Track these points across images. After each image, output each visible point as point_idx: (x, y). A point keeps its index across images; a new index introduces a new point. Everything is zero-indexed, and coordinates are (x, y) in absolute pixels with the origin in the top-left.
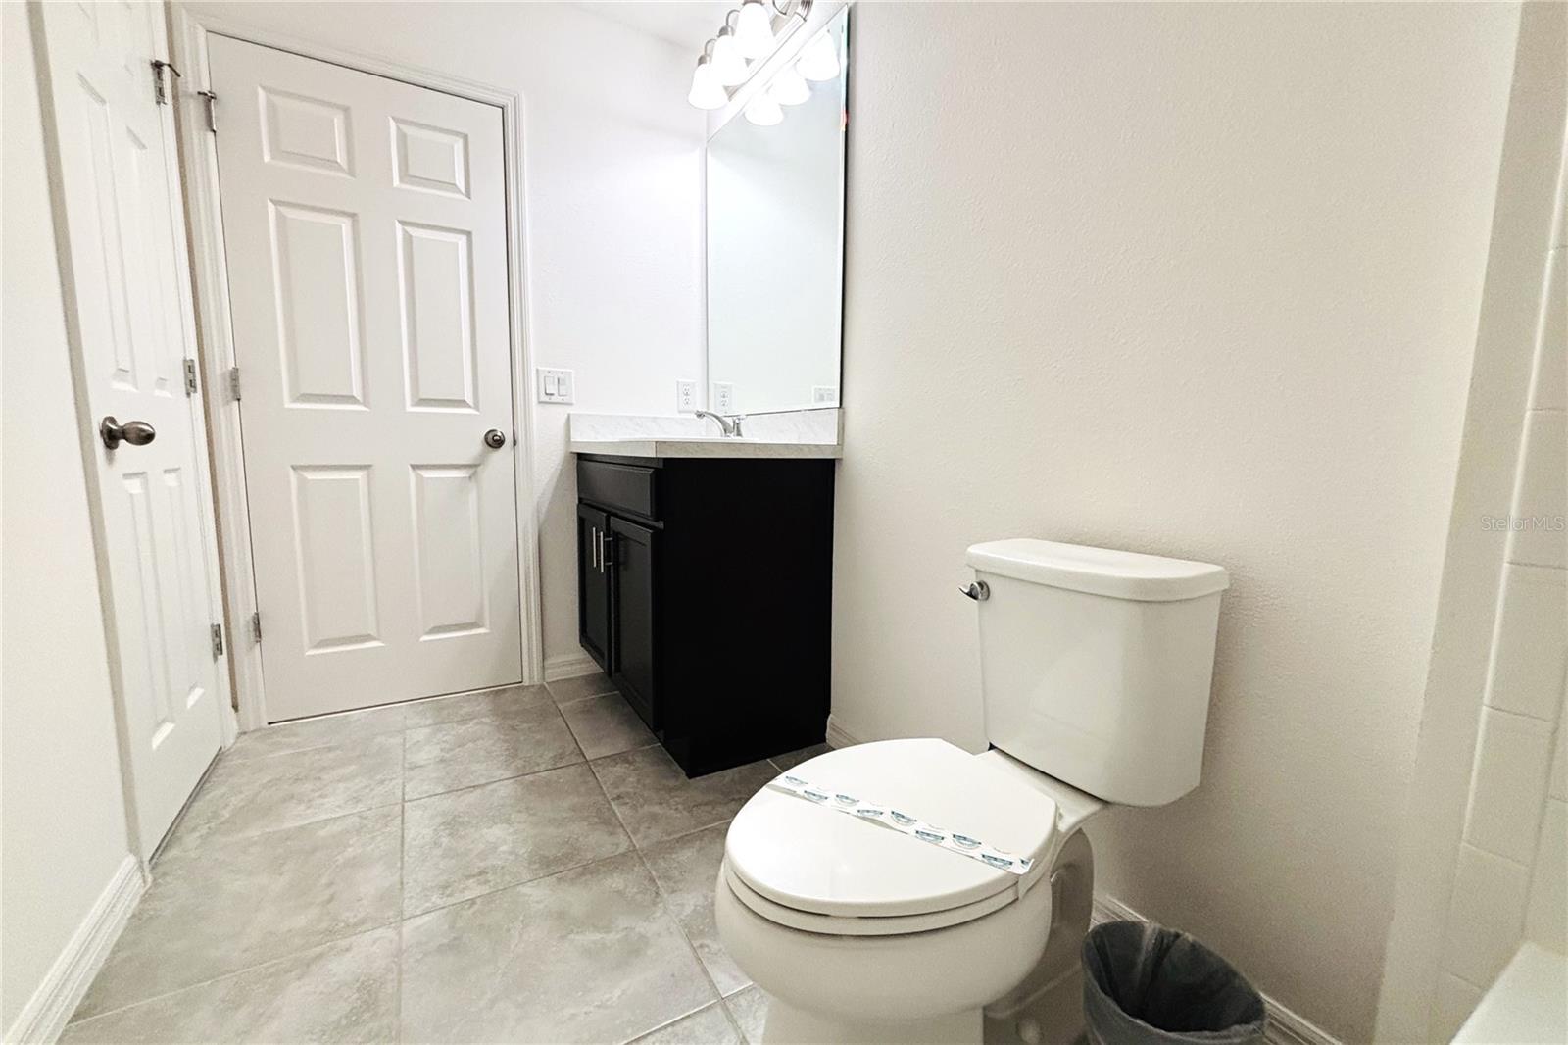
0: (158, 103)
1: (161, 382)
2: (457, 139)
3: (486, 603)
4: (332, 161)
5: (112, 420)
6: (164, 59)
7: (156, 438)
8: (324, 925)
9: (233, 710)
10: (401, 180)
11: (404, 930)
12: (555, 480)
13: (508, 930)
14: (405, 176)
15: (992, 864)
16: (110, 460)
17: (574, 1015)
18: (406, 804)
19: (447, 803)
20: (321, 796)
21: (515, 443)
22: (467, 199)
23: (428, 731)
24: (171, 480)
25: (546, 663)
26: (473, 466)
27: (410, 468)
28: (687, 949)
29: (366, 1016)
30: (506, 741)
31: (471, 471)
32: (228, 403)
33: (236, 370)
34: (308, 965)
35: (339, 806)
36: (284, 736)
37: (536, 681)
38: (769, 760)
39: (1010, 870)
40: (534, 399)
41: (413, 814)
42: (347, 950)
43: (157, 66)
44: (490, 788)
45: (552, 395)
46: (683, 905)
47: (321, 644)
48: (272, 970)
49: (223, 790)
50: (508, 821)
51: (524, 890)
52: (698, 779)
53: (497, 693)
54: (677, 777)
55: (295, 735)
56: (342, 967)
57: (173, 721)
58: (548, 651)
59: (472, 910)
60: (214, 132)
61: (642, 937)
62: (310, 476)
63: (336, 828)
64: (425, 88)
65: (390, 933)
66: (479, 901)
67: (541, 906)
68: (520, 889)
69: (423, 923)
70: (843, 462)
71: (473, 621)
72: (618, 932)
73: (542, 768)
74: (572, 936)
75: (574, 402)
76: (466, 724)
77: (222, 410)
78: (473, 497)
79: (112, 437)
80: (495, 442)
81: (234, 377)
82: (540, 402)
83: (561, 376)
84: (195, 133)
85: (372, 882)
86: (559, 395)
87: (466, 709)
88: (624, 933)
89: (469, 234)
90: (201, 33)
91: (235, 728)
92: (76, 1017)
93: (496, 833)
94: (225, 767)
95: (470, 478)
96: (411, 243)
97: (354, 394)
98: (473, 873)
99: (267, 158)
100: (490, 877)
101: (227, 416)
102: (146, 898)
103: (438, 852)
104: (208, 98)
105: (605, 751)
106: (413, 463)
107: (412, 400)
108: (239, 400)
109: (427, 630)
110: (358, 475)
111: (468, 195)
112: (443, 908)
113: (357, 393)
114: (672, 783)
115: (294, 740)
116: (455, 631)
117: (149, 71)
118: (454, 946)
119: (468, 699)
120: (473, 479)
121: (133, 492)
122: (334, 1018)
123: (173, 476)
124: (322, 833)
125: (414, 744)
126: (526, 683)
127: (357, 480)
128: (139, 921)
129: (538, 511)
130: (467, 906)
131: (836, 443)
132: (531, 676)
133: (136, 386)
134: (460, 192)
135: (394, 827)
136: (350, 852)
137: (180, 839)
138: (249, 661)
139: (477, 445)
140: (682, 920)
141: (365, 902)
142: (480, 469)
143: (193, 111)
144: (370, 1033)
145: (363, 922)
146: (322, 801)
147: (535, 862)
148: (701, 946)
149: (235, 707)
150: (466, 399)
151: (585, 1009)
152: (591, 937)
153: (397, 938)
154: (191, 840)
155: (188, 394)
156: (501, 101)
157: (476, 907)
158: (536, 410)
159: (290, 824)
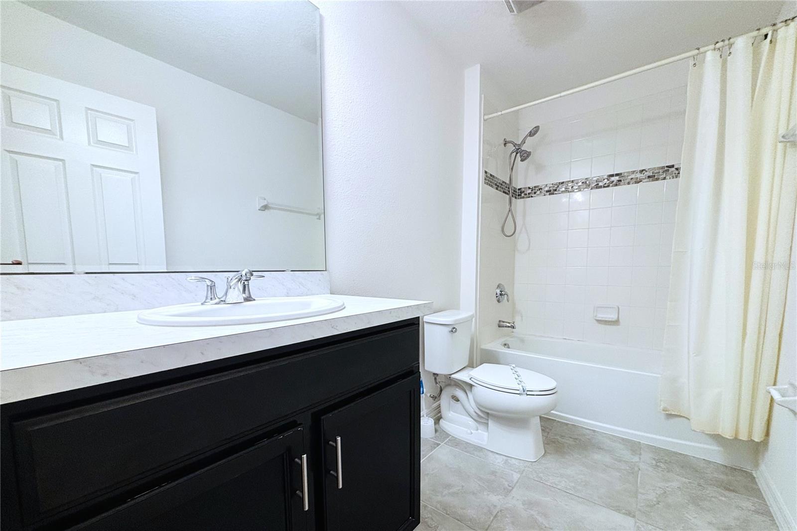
28: (514, 490)
46: (499, 500)
61: (523, 505)
72: (530, 512)
74: (547, 526)
88: (528, 510)
140: (505, 497)
148: (510, 486)
152: (540, 519)
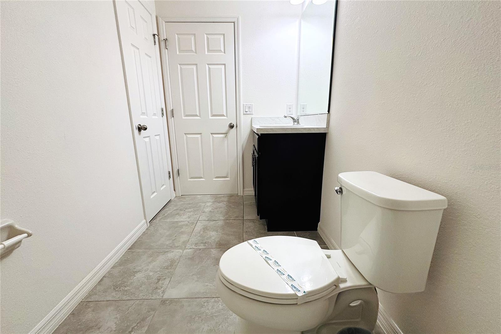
0: (155, 45)
1: (155, 114)
2: (221, 36)
3: (229, 172)
4: (191, 50)
5: (140, 125)
6: (156, 33)
7: (147, 129)
8: (171, 245)
9: (174, 191)
10: (208, 52)
11: (184, 252)
12: (247, 138)
13: (204, 259)
14: (209, 50)
15: (292, 289)
16: (140, 134)
17: (207, 285)
18: (198, 221)
19: (207, 223)
20: (183, 215)
21: (237, 127)
22: (224, 54)
23: (211, 203)
24: (157, 137)
25: (244, 190)
26: (226, 133)
27: (211, 134)
29: (169, 268)
30: (226, 210)
31: (226, 135)
32: (171, 118)
33: (173, 109)
34: (165, 252)
35: (185, 218)
36: (183, 199)
37: (242, 194)
38: (295, 232)
39: (297, 293)
40: (242, 113)
41: (199, 224)
42: (173, 252)
43: (154, 35)
44: (218, 221)
45: (247, 112)
47: (192, 178)
48: (159, 251)
49: (168, 209)
50: (217, 231)
51: (212, 250)
52: (270, 232)
53: (231, 196)
54: (265, 230)
55: (185, 199)
56: (170, 255)
57: (157, 192)
58: (245, 187)
59: (199, 251)
60: (167, 49)
62: (188, 136)
63: (183, 223)
64: (214, 22)
65: (181, 251)
66: (201, 250)
67: (214, 255)
68: (212, 249)
69: (188, 251)
70: (329, 134)
71: (226, 176)
73: (232, 219)
75: (253, 113)
76: (219, 203)
77: (170, 120)
78: (226, 142)
79: (140, 129)
80: (231, 127)
81: (172, 111)
82: (244, 114)
83: (250, 106)
84: (163, 50)
85: (184, 238)
86: (249, 112)
87: (223, 199)
89: (225, 65)
90: (164, 22)
91: (175, 196)
92: (129, 249)
93: (213, 233)
94: (170, 204)
95: (225, 137)
96: (210, 69)
97: (197, 114)
98: (203, 242)
99: (178, 53)
100: (207, 245)
101: (171, 120)
102: (147, 229)
103: (199, 235)
104: (166, 40)
105: (250, 218)
106: (212, 133)
107: (211, 115)
108: (173, 117)
109: (215, 177)
110: (199, 136)
111: (225, 53)
112: (194, 249)
113: (198, 114)
114: (262, 231)
115: (185, 200)
116: (222, 178)
117: (152, 37)
118: (192, 259)
119: (223, 197)
120: (226, 137)
121: (146, 141)
122: (164, 266)
123: (158, 136)
124: (180, 224)
125: (207, 206)
126: (239, 195)
127: (198, 137)
128: (144, 234)
129: (243, 147)
130: (198, 250)
131: (326, 127)
132: (240, 194)
133: (147, 116)
134: (222, 52)
135: (193, 226)
136: (182, 230)
137: (157, 218)
138: (177, 180)
139: (227, 127)
141: (180, 242)
142: (228, 134)
143: (163, 44)
144: (169, 271)
145: (178, 247)
146: (183, 216)
147: (218, 244)
149: (175, 190)
150: (224, 114)
151: (211, 285)
153: (182, 252)
154: (158, 219)
155: (162, 117)
156: (233, 20)
157: (200, 251)
158: (242, 116)
159: (176, 220)
